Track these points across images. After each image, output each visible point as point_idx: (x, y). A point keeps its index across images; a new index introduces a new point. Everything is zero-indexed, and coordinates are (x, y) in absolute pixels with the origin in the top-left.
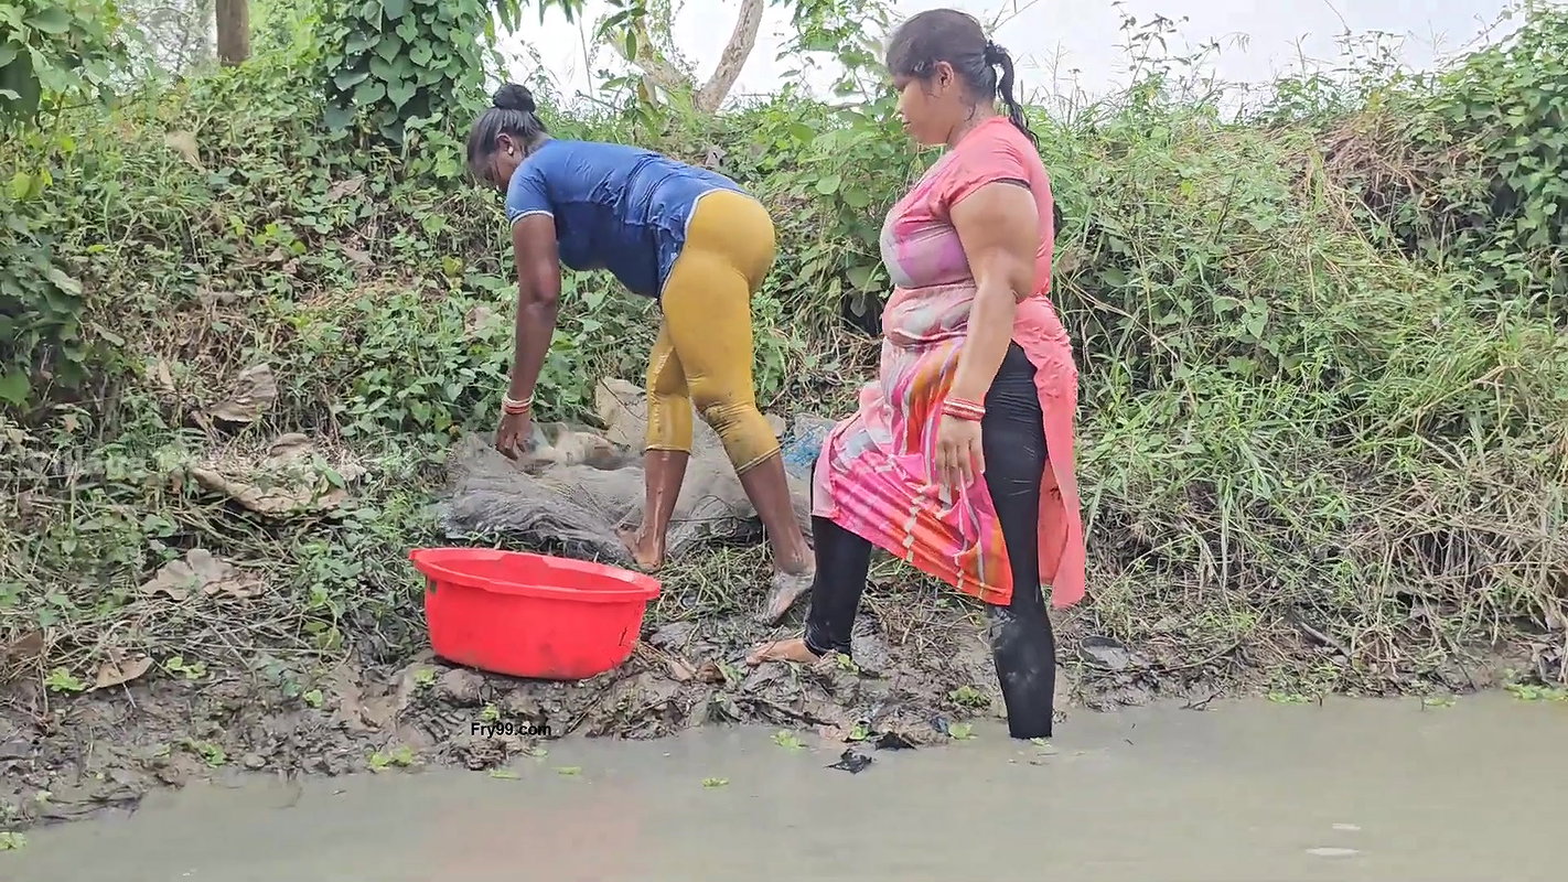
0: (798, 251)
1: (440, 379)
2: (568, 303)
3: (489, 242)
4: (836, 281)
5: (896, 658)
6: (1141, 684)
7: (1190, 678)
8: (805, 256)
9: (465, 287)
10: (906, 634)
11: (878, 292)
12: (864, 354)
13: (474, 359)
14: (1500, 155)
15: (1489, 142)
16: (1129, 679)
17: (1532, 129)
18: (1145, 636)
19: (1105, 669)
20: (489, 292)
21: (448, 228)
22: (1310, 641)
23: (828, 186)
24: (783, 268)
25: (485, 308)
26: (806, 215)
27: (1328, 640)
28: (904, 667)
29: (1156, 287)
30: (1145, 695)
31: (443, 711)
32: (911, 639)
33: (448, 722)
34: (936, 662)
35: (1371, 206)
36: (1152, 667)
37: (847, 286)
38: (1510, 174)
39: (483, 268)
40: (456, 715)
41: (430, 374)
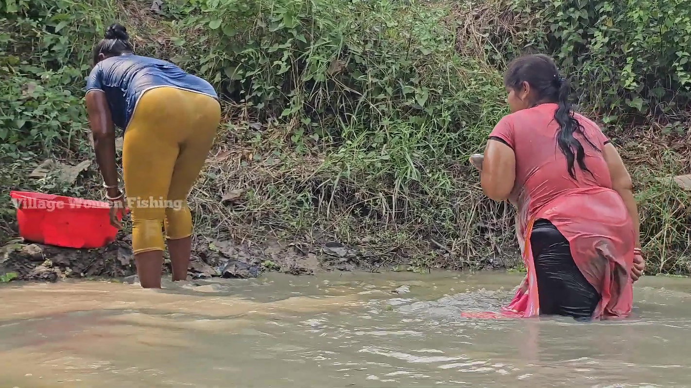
0: (199, 58)
1: (12, 117)
2: (76, 82)
3: (33, 48)
4: (219, 74)
5: (238, 250)
6: (351, 262)
7: (375, 261)
8: (202, 61)
9: (21, 72)
10: (243, 240)
11: (240, 80)
12: (233, 112)
13: (28, 108)
14: (551, 21)
15: (547, 13)
16: (346, 260)
17: (566, 8)
18: (358, 244)
19: (336, 256)
20: (35, 75)
21: (12, 40)
22: (435, 247)
23: (214, 25)
24: (191, 66)
25: (33, 83)
26: (203, 39)
27: (442, 246)
28: (242, 253)
29: (375, 80)
30: (352, 267)
31: (25, 263)
32: (246, 242)
33: (28, 267)
34: (256, 251)
35: (494, 44)
36: (358, 255)
37: (224, 76)
38: (555, 30)
39: (30, 62)
40: (32, 265)
41: (6, 114)
